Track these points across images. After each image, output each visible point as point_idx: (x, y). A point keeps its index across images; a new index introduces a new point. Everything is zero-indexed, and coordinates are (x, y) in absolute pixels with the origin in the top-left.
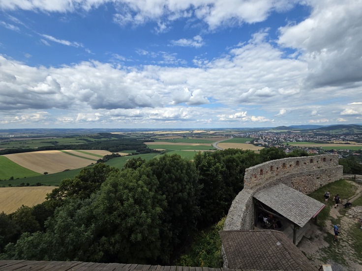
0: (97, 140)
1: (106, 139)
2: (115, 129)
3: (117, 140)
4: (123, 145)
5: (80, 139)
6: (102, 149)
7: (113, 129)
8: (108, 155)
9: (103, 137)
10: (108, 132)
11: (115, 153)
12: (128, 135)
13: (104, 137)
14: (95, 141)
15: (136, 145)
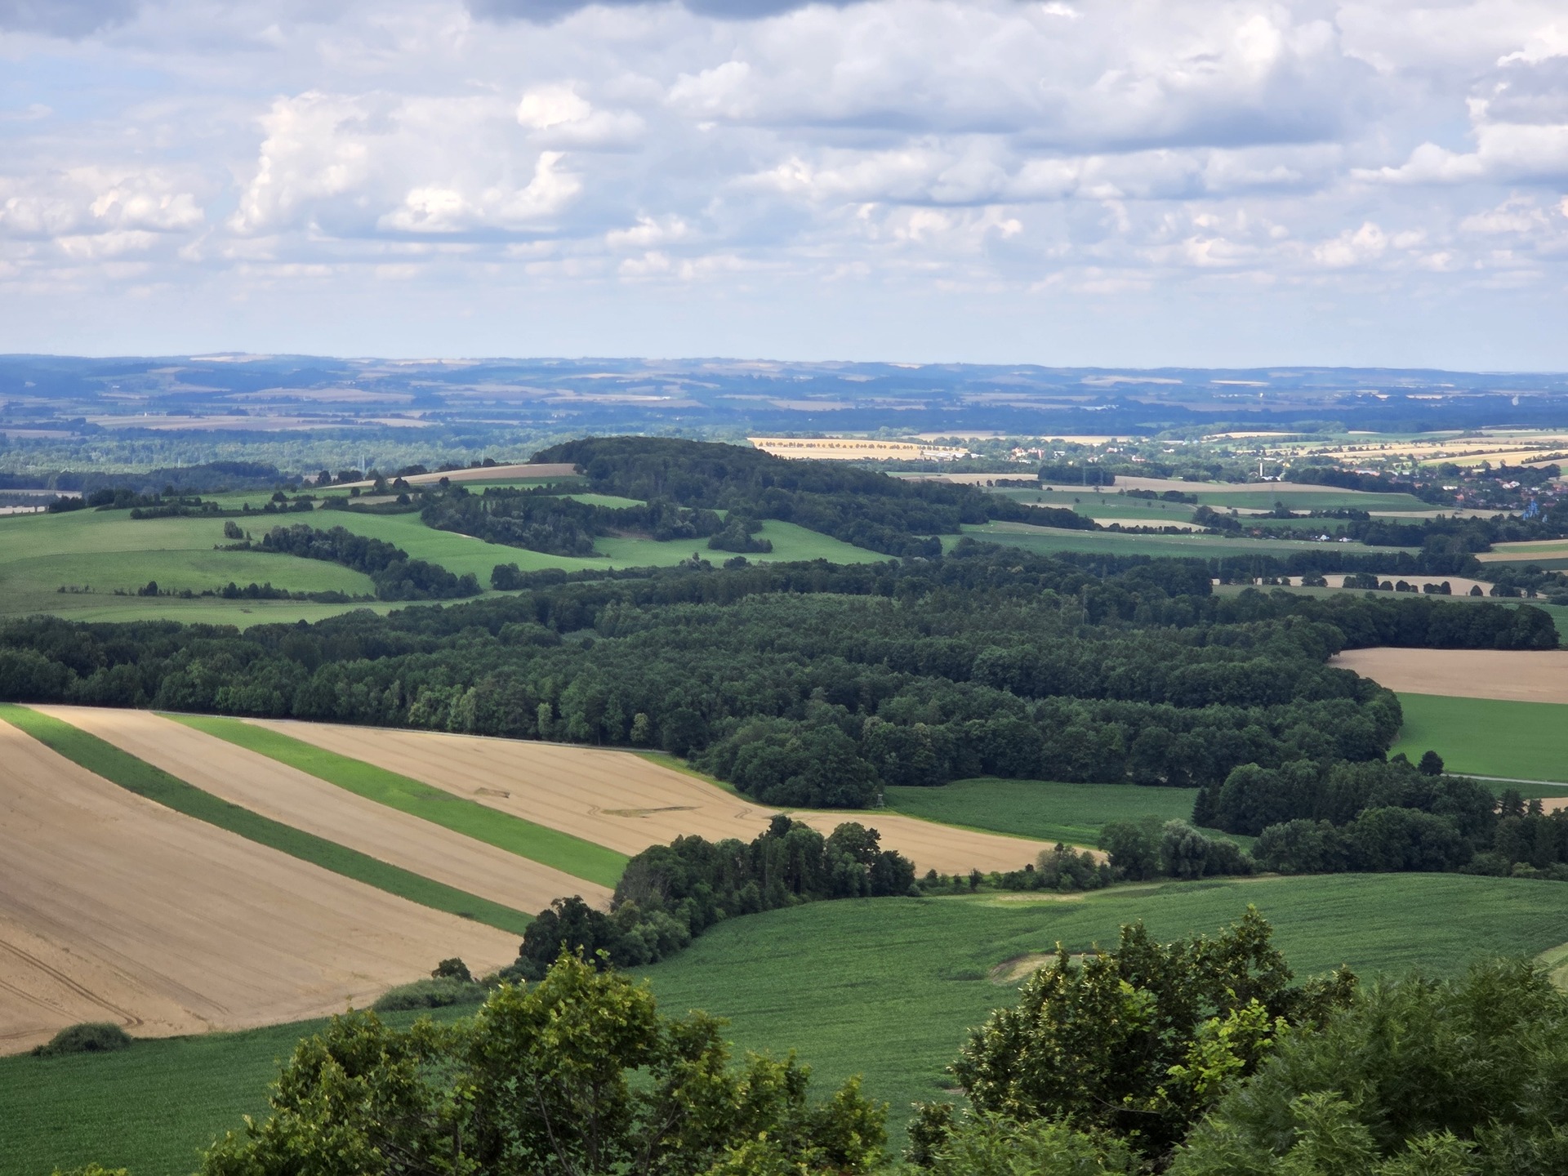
0: (532, 561)
1: (671, 555)
2: (827, 381)
3: (853, 581)
4: (955, 669)
5: (279, 543)
6: (600, 736)
7: (791, 382)
8: (692, 850)
9: (625, 522)
10: (717, 434)
11: (824, 823)
12: (1060, 497)
13: (648, 524)
14: (505, 576)
15: (1198, 693)
